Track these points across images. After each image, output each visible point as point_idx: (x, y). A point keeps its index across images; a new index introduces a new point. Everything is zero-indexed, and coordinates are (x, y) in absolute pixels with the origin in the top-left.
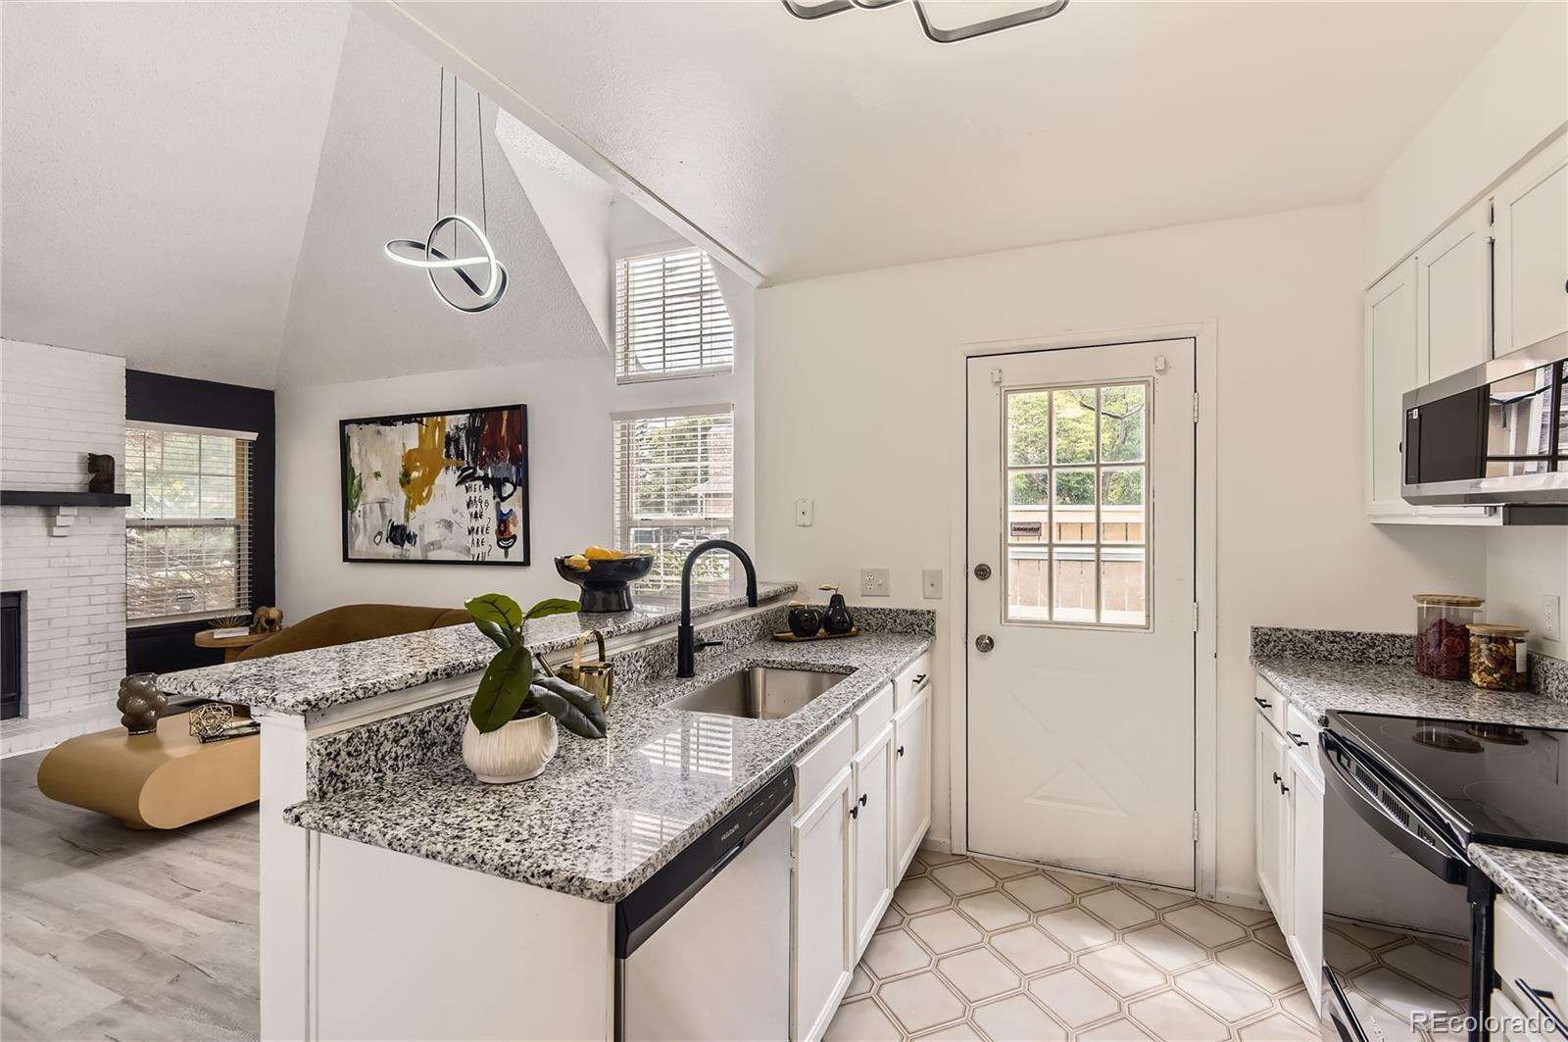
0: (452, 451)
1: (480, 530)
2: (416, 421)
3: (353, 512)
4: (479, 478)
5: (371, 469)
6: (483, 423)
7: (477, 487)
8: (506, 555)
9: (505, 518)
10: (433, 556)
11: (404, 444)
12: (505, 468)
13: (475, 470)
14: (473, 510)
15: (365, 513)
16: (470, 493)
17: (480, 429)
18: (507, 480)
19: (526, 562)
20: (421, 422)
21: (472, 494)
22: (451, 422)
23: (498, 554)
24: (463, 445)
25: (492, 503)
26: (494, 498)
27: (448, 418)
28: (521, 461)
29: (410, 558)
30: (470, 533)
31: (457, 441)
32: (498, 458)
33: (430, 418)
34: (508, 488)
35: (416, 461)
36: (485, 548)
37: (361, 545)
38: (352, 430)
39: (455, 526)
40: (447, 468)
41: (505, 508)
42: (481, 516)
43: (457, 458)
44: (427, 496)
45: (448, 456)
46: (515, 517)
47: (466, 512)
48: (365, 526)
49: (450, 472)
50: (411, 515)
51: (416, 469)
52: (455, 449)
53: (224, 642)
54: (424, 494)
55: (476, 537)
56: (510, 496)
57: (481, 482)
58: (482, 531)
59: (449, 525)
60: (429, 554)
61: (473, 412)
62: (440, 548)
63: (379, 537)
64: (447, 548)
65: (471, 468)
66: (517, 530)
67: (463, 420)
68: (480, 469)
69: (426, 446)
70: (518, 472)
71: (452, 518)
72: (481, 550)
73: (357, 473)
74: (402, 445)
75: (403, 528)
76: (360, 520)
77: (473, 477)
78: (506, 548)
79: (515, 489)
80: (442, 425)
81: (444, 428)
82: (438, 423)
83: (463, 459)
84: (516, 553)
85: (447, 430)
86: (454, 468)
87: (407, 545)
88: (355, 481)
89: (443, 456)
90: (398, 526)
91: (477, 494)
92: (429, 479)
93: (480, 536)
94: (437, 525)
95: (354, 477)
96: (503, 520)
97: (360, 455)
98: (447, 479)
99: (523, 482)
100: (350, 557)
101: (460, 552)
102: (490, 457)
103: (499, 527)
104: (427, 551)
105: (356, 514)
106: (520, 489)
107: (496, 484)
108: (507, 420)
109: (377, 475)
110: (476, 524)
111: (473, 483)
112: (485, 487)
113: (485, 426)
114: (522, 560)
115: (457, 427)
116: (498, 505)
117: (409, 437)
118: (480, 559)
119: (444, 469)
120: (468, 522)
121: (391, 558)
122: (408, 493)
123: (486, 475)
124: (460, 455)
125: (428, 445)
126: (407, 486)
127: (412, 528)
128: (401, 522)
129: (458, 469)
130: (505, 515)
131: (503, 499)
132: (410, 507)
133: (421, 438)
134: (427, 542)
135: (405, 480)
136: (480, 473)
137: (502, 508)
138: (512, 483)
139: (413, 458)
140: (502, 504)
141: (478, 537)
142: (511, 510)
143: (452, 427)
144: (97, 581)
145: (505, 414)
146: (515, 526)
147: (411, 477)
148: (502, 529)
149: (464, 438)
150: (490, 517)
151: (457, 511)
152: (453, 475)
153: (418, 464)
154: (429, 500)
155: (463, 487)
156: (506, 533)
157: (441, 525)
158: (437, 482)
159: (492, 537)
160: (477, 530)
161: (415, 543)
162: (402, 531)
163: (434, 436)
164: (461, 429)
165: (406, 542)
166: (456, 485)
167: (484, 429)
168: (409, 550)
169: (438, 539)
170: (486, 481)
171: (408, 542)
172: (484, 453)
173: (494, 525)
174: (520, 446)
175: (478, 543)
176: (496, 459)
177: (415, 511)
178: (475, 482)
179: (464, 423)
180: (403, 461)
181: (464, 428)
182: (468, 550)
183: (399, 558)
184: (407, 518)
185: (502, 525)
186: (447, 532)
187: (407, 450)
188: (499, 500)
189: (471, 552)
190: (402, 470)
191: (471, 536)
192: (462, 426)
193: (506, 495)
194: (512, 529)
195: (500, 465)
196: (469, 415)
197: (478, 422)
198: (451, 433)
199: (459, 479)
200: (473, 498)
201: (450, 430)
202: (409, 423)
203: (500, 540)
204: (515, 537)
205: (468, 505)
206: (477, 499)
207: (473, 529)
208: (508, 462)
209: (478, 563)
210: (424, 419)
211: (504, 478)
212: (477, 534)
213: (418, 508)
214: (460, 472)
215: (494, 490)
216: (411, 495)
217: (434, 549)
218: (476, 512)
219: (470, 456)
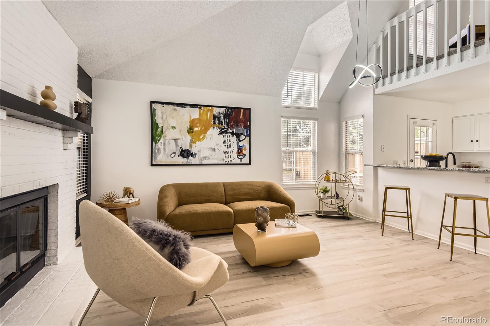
0: (217, 121)
1: (229, 152)
2: (198, 108)
3: (156, 143)
4: (229, 133)
5: (170, 125)
6: (232, 112)
7: (228, 136)
8: (241, 161)
9: (241, 148)
10: (204, 162)
11: (190, 116)
12: (241, 129)
13: (228, 129)
14: (226, 144)
15: (164, 144)
16: (225, 138)
17: (231, 115)
18: (242, 134)
19: (250, 164)
20: (201, 108)
21: (226, 139)
22: (216, 111)
23: (238, 161)
24: (222, 119)
25: (235, 142)
26: (236, 140)
27: (214, 108)
28: (248, 127)
29: (192, 163)
30: (224, 153)
31: (219, 118)
33: (205, 107)
34: (242, 137)
35: (197, 123)
36: (232, 159)
37: (161, 158)
38: (157, 107)
39: (217, 151)
40: (214, 128)
41: (241, 144)
42: (230, 147)
43: (219, 124)
44: (203, 138)
45: (214, 123)
46: (246, 147)
47: (223, 145)
48: (164, 149)
49: (215, 129)
50: (193, 145)
51: (197, 127)
52: (218, 121)
54: (201, 137)
55: (227, 155)
56: (243, 140)
57: (231, 134)
58: (230, 153)
59: (214, 150)
60: (202, 161)
61: (227, 108)
62: (209, 159)
63: (173, 155)
64: (213, 159)
65: (226, 129)
66: (246, 152)
67: (222, 110)
68: (230, 129)
69: (203, 118)
70: (247, 131)
71: (216, 147)
72: (229, 159)
73: (160, 126)
74: (189, 116)
75: (188, 151)
76: (162, 148)
77: (226, 132)
78: (241, 159)
79: (246, 138)
80: (211, 111)
83: (222, 125)
84: (246, 160)
85: (214, 113)
86: (217, 128)
87: (190, 158)
88: (159, 130)
89: (212, 123)
90: (186, 150)
91: (229, 139)
92: (205, 131)
93: (229, 154)
94: (208, 150)
95: (158, 127)
96: (240, 149)
97: (162, 118)
98: (213, 132)
99: (249, 135)
100: (154, 163)
101: (220, 160)
102: (235, 125)
103: (238, 151)
104: (202, 160)
105: (159, 144)
106: (248, 138)
107: (238, 135)
108: (243, 113)
109: (173, 128)
110: (227, 150)
111: (227, 134)
112: (232, 136)
113: (232, 114)
114: (249, 163)
115: (219, 113)
116: (238, 143)
117: (195, 113)
118: (229, 163)
119: (212, 128)
120: (223, 149)
121: (181, 163)
122: (192, 136)
123: (233, 132)
124: (220, 123)
125: (204, 118)
126: (191, 133)
127: (193, 151)
128: (188, 148)
129: (219, 128)
130: (241, 147)
131: (240, 141)
132: (192, 142)
133: (200, 114)
134: (202, 157)
135: (191, 130)
136: (230, 131)
137: (239, 144)
138: (244, 135)
139: (195, 123)
140: (240, 143)
141: (228, 154)
142: (244, 145)
143: (217, 112)
145: (242, 111)
146: (245, 151)
147: (194, 130)
148: (240, 152)
149: (223, 117)
150: (234, 147)
151: (218, 144)
152: (216, 131)
153: (198, 125)
154: (203, 140)
155: (222, 135)
156: (242, 153)
157: (210, 150)
158: (209, 132)
159: (235, 155)
160: (228, 152)
161: (195, 157)
162: (188, 152)
163: (207, 115)
164: (221, 114)
165: (190, 157)
166: (218, 135)
167: (232, 115)
168: (192, 160)
169: (208, 155)
170: (233, 134)
171: (191, 157)
172: (232, 124)
173: (236, 150)
174: (248, 123)
175: (228, 157)
176: (238, 126)
177: (195, 144)
178: (228, 134)
179: (223, 111)
180: (189, 123)
181: (223, 113)
182: (224, 160)
183: (186, 163)
184: (191, 146)
185: (240, 150)
186: (213, 153)
187: (192, 119)
188: (238, 141)
189: (225, 160)
190: (189, 127)
191: (225, 154)
192: (222, 113)
193: (242, 140)
194: (244, 152)
195: (239, 128)
196: (225, 108)
197: (229, 112)
198: (216, 115)
199: (220, 132)
200: (226, 140)
201: (216, 113)
202: (194, 108)
203: (239, 156)
204: (245, 155)
205: (224, 143)
206: (228, 140)
207: (226, 152)
208: (243, 127)
209: (228, 164)
210: (202, 108)
211: (241, 133)
212: (228, 153)
213: (197, 142)
214: (220, 130)
215: (236, 137)
216: (194, 137)
217: (206, 160)
218: (228, 145)
219: (225, 124)
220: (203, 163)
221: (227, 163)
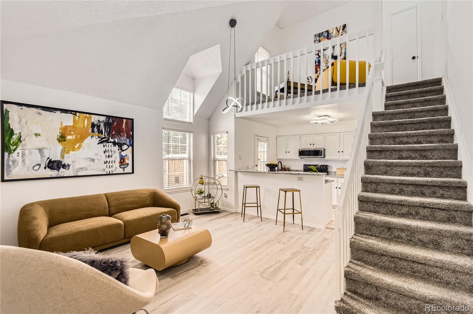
0: (96, 130)
1: (111, 162)
2: (71, 113)
3: (11, 153)
4: (111, 142)
5: (31, 132)
6: (113, 121)
7: (110, 146)
8: (124, 170)
9: (123, 157)
11: (61, 123)
12: (124, 139)
13: (109, 139)
14: (107, 154)
15: (23, 154)
16: (105, 148)
17: (112, 124)
18: (125, 144)
19: (133, 172)
20: (75, 115)
21: (107, 148)
22: (95, 119)
23: (121, 171)
24: (102, 127)
25: (117, 152)
26: (118, 150)
27: (93, 116)
28: (131, 137)
29: (64, 176)
30: (105, 163)
31: (99, 127)
32: (121, 135)
33: (82, 114)
34: (125, 147)
35: (71, 131)
36: (114, 169)
38: (10, 107)
39: (96, 161)
40: (92, 137)
41: (123, 154)
42: (111, 157)
43: (99, 133)
44: (78, 147)
45: (93, 131)
46: (128, 157)
47: (104, 155)
48: (23, 161)
49: (94, 138)
50: (66, 156)
51: (70, 135)
54: (76, 147)
55: (108, 165)
56: (126, 150)
57: (112, 144)
58: (112, 162)
59: (93, 160)
62: (87, 170)
63: (37, 167)
64: (92, 170)
65: (107, 138)
66: (129, 161)
68: (112, 139)
69: (78, 125)
70: (130, 141)
71: (95, 157)
72: (111, 169)
73: (16, 132)
74: (60, 122)
75: (59, 162)
76: (18, 158)
77: (107, 141)
78: (124, 168)
79: (128, 147)
80: (89, 119)
81: (91, 119)
82: (87, 117)
83: (102, 134)
84: (129, 169)
85: (93, 121)
86: (97, 137)
87: (62, 170)
88: (14, 137)
89: (90, 131)
90: (55, 161)
91: (110, 148)
92: (82, 139)
93: (111, 164)
94: (85, 160)
95: (13, 134)
98: (92, 141)
99: (132, 145)
100: (6, 178)
101: (100, 171)
102: (116, 135)
103: (121, 160)
104: (77, 172)
105: (15, 154)
106: (131, 148)
107: (120, 145)
108: (126, 123)
109: (37, 135)
110: (108, 159)
111: (108, 144)
112: (114, 146)
113: (114, 123)
114: (131, 172)
115: (99, 121)
116: (120, 152)
117: (68, 120)
119: (90, 137)
120: (104, 159)
121: (49, 177)
122: (64, 146)
123: (115, 141)
124: (100, 132)
125: (80, 125)
126: (63, 142)
127: (65, 161)
128: (58, 158)
129: (99, 137)
130: (124, 156)
131: (123, 151)
132: (64, 152)
133: (74, 121)
134: (77, 168)
135: (62, 138)
138: (127, 145)
139: (68, 130)
140: (122, 152)
142: (126, 155)
145: (125, 121)
146: (128, 160)
147: (67, 139)
148: (122, 161)
149: (103, 126)
150: (116, 157)
151: (98, 154)
152: (96, 140)
153: (72, 133)
154: (79, 149)
155: (102, 145)
156: (124, 163)
157: (88, 160)
158: (85, 141)
159: (117, 164)
160: (109, 162)
161: (68, 169)
162: (58, 164)
163: (84, 122)
164: (101, 122)
165: (62, 168)
166: (98, 144)
167: (114, 124)
168: (64, 172)
169: (85, 166)
170: (114, 143)
171: (63, 168)
172: (113, 133)
173: (118, 160)
174: (131, 133)
175: (109, 167)
176: (120, 136)
177: (69, 154)
178: (109, 144)
179: (104, 119)
180: (60, 130)
181: (103, 122)
182: (104, 170)
183: (56, 176)
184: (63, 157)
185: (122, 160)
186: (92, 163)
187: (64, 126)
188: (121, 151)
189: (106, 171)
190: (59, 134)
191: (106, 164)
192: (102, 121)
193: (124, 149)
194: (127, 161)
195: (121, 138)
196: (106, 117)
197: (111, 121)
198: (95, 123)
199: (100, 142)
200: (107, 150)
201: (94, 121)
202: (66, 113)
203: (121, 165)
204: (128, 164)
205: (104, 152)
206: (110, 150)
207: (107, 162)
208: (125, 137)
209: (109, 174)
210: (78, 114)
211: (123, 143)
212: (109, 163)
213: (71, 152)
214: (100, 139)
215: (119, 147)
216: (67, 147)
217: (82, 171)
218: (109, 155)
219: (106, 133)
220: (79, 175)
221: (108, 173)
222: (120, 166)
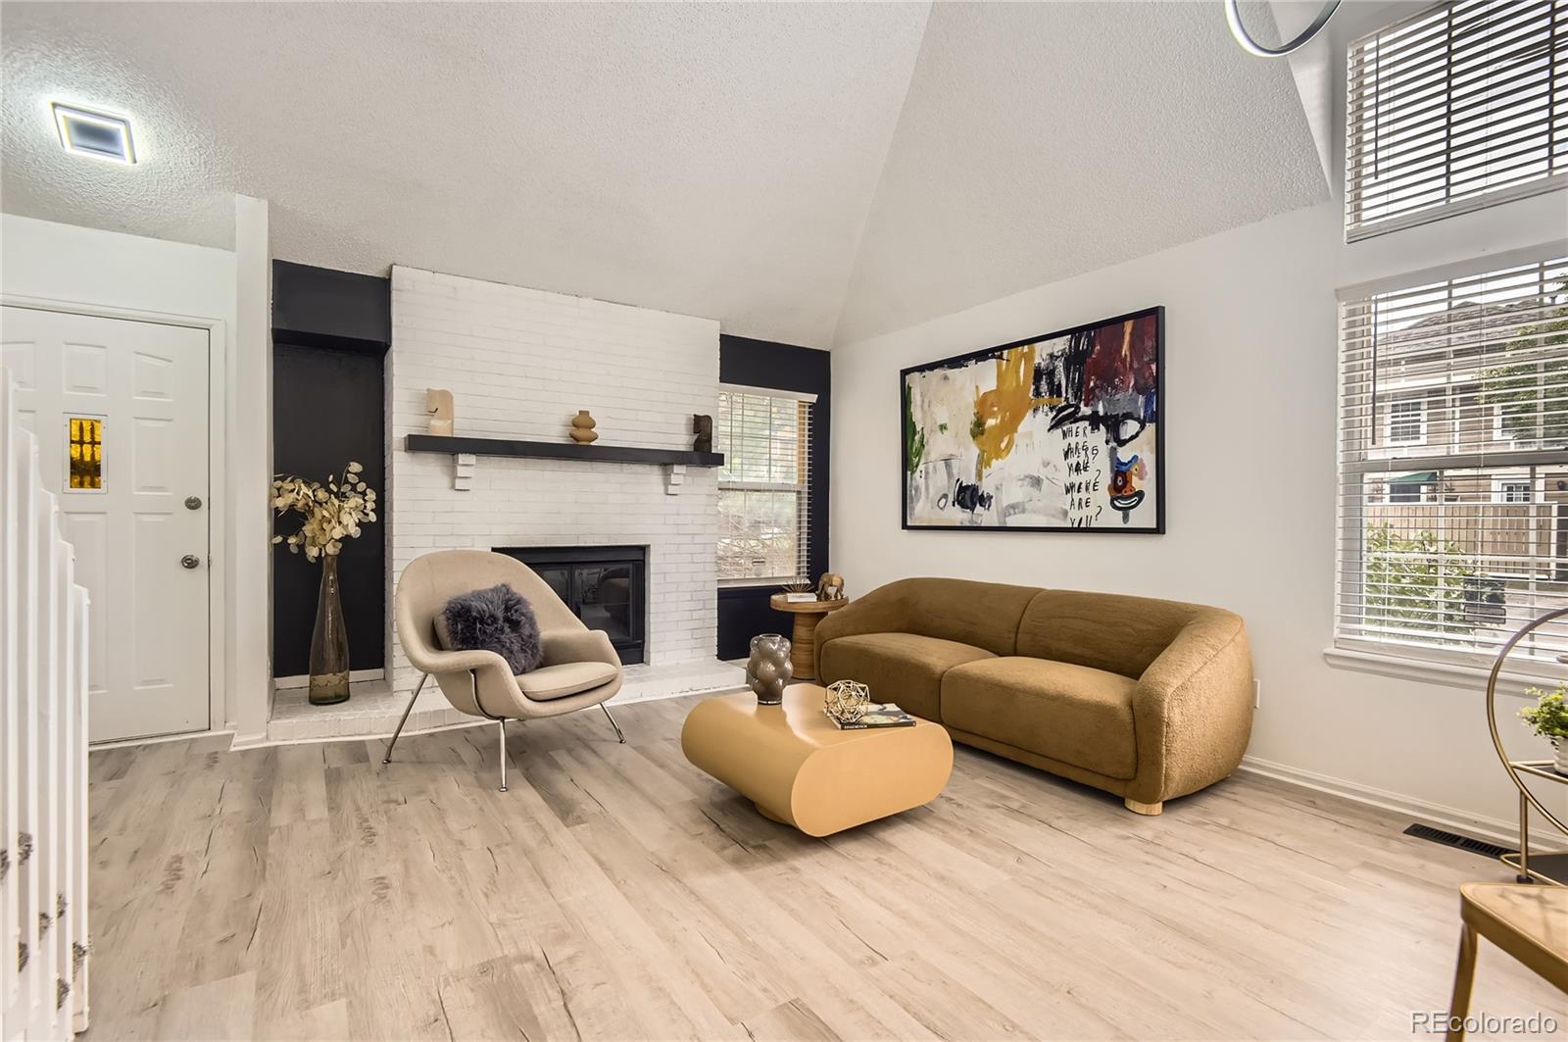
0: (1044, 387)
1: (1083, 486)
2: (993, 357)
3: (913, 472)
4: (1084, 418)
5: (936, 422)
6: (1091, 343)
7: (1081, 430)
8: (1126, 518)
9: (1124, 468)
10: (1011, 522)
11: (977, 387)
12: (1126, 398)
13: (1078, 408)
14: (1073, 460)
15: (927, 473)
16: (1069, 439)
17: (1086, 353)
18: (1128, 416)
19: (1160, 529)
20: (1000, 357)
21: (1072, 440)
22: (1041, 353)
23: (1115, 519)
24: (1061, 377)
25: (1104, 450)
26: (1107, 442)
27: (1037, 345)
28: (1154, 389)
29: (983, 525)
30: (1068, 491)
31: (1051, 374)
32: (1115, 387)
33: (1013, 350)
34: (1130, 428)
35: (993, 406)
36: (1092, 511)
37: (921, 512)
38: (914, 379)
39: (1045, 483)
40: (1035, 410)
41: (1124, 454)
42: (1085, 469)
43: (1051, 395)
44: (1007, 447)
45: (1037, 393)
46: (1143, 466)
47: (1064, 465)
48: (927, 488)
49: (1040, 414)
50: (985, 472)
51: (993, 415)
52: (1048, 384)
53: (795, 606)
54: (1003, 446)
55: (1076, 496)
56: (1133, 438)
57: (1087, 423)
58: (1087, 489)
59: (1037, 482)
60: (1007, 519)
61: (1077, 332)
62: (1023, 511)
63: (944, 500)
64: (1034, 512)
65: (1072, 406)
66: (1145, 483)
67: (1061, 345)
68: (1086, 405)
69: (1007, 384)
70: (1147, 403)
71: (1042, 473)
72: (1085, 512)
73: (918, 428)
74: (975, 388)
75: (974, 489)
76: (921, 482)
77: (1074, 418)
78: (1125, 510)
79: (1143, 427)
80: (1029, 357)
81: (1033, 359)
82: (1024, 355)
83: (1060, 395)
84: (1144, 515)
85: (1037, 360)
86: (1046, 408)
87: (978, 508)
88: (917, 438)
89: (1031, 395)
90: (968, 487)
91: (1081, 439)
92: (1010, 426)
93: (1083, 495)
94: (1020, 483)
95: (915, 433)
96: (1121, 476)
97: (922, 407)
98: (1036, 424)
99: (1157, 417)
100: (909, 524)
101: (1054, 516)
102: (1102, 388)
103: (1114, 481)
104: (1005, 516)
105: (917, 474)
106: (1151, 428)
107: (1113, 424)
108: (1131, 334)
109: (943, 427)
110: (1076, 479)
111: (1074, 426)
112: (1093, 429)
113: (1093, 347)
114: (1155, 527)
115: (1051, 356)
116: (1113, 451)
117: (985, 377)
118: (1083, 525)
119: (1031, 412)
120: (1065, 477)
121: (959, 524)
122: (980, 445)
123: (1095, 413)
124: (1055, 390)
125: (1010, 384)
126: (980, 437)
127: (986, 487)
128: (972, 481)
129: (1051, 409)
130: (1125, 464)
131: (1122, 443)
132: (983, 462)
133: (1000, 376)
134: (1005, 505)
135: (978, 429)
136: (1085, 410)
137: (1119, 456)
138: (1137, 419)
139: (989, 403)
140: (1120, 450)
141: (1080, 495)
142: (1135, 458)
143: (1044, 356)
144: (698, 539)
145: (1128, 326)
146: (1141, 478)
147: (986, 426)
148: (1120, 484)
149: (1062, 368)
150: (1101, 470)
151: (1048, 464)
152: (1044, 418)
153: (996, 409)
154: (1009, 452)
155: (1059, 432)
156: (1127, 489)
157: (1026, 483)
158: (1021, 428)
159: (1103, 496)
160: (1079, 488)
161: (989, 506)
162: (972, 492)
163: (1018, 372)
164: (1058, 357)
165: (978, 505)
166: (1049, 430)
167: (1092, 351)
168: (981, 515)
169: (1021, 500)
170: (1095, 421)
171: (981, 505)
172: (1092, 384)
173: (1106, 479)
174: (1154, 367)
175: (1080, 504)
176: (1113, 389)
177: (990, 467)
178: (1078, 424)
179: (1062, 348)
180: (975, 407)
181: (1062, 355)
182: (1065, 513)
183: (968, 525)
184: (979, 476)
185: (1120, 478)
186: (1034, 492)
187: (981, 394)
188: (1115, 444)
189: (1070, 515)
190: (974, 419)
191: (1069, 495)
192: (1060, 353)
193: (1127, 437)
194: (1136, 483)
195: (1117, 397)
196: (1069, 336)
197: (1083, 344)
198: (1043, 365)
199: (1054, 422)
200: (1073, 446)
201: (1041, 361)
202: (985, 360)
203: (1117, 499)
204: (1140, 495)
205: (1066, 455)
206: (1080, 446)
207: (1072, 486)
208: (1130, 390)
209: (1079, 530)
210: (1005, 352)
211: (1124, 414)
212: (1079, 492)
213: (994, 462)
214: (1054, 413)
215: (1108, 432)
216: (986, 448)
217: (1015, 513)
218: (1078, 463)
219: (1070, 391)
220: (1010, 524)
221: (1076, 525)
222: (1112, 503)
